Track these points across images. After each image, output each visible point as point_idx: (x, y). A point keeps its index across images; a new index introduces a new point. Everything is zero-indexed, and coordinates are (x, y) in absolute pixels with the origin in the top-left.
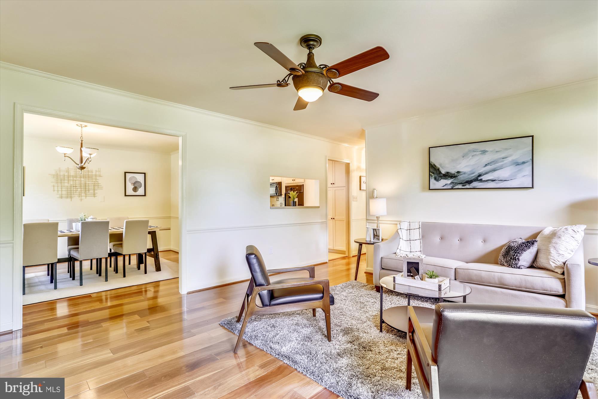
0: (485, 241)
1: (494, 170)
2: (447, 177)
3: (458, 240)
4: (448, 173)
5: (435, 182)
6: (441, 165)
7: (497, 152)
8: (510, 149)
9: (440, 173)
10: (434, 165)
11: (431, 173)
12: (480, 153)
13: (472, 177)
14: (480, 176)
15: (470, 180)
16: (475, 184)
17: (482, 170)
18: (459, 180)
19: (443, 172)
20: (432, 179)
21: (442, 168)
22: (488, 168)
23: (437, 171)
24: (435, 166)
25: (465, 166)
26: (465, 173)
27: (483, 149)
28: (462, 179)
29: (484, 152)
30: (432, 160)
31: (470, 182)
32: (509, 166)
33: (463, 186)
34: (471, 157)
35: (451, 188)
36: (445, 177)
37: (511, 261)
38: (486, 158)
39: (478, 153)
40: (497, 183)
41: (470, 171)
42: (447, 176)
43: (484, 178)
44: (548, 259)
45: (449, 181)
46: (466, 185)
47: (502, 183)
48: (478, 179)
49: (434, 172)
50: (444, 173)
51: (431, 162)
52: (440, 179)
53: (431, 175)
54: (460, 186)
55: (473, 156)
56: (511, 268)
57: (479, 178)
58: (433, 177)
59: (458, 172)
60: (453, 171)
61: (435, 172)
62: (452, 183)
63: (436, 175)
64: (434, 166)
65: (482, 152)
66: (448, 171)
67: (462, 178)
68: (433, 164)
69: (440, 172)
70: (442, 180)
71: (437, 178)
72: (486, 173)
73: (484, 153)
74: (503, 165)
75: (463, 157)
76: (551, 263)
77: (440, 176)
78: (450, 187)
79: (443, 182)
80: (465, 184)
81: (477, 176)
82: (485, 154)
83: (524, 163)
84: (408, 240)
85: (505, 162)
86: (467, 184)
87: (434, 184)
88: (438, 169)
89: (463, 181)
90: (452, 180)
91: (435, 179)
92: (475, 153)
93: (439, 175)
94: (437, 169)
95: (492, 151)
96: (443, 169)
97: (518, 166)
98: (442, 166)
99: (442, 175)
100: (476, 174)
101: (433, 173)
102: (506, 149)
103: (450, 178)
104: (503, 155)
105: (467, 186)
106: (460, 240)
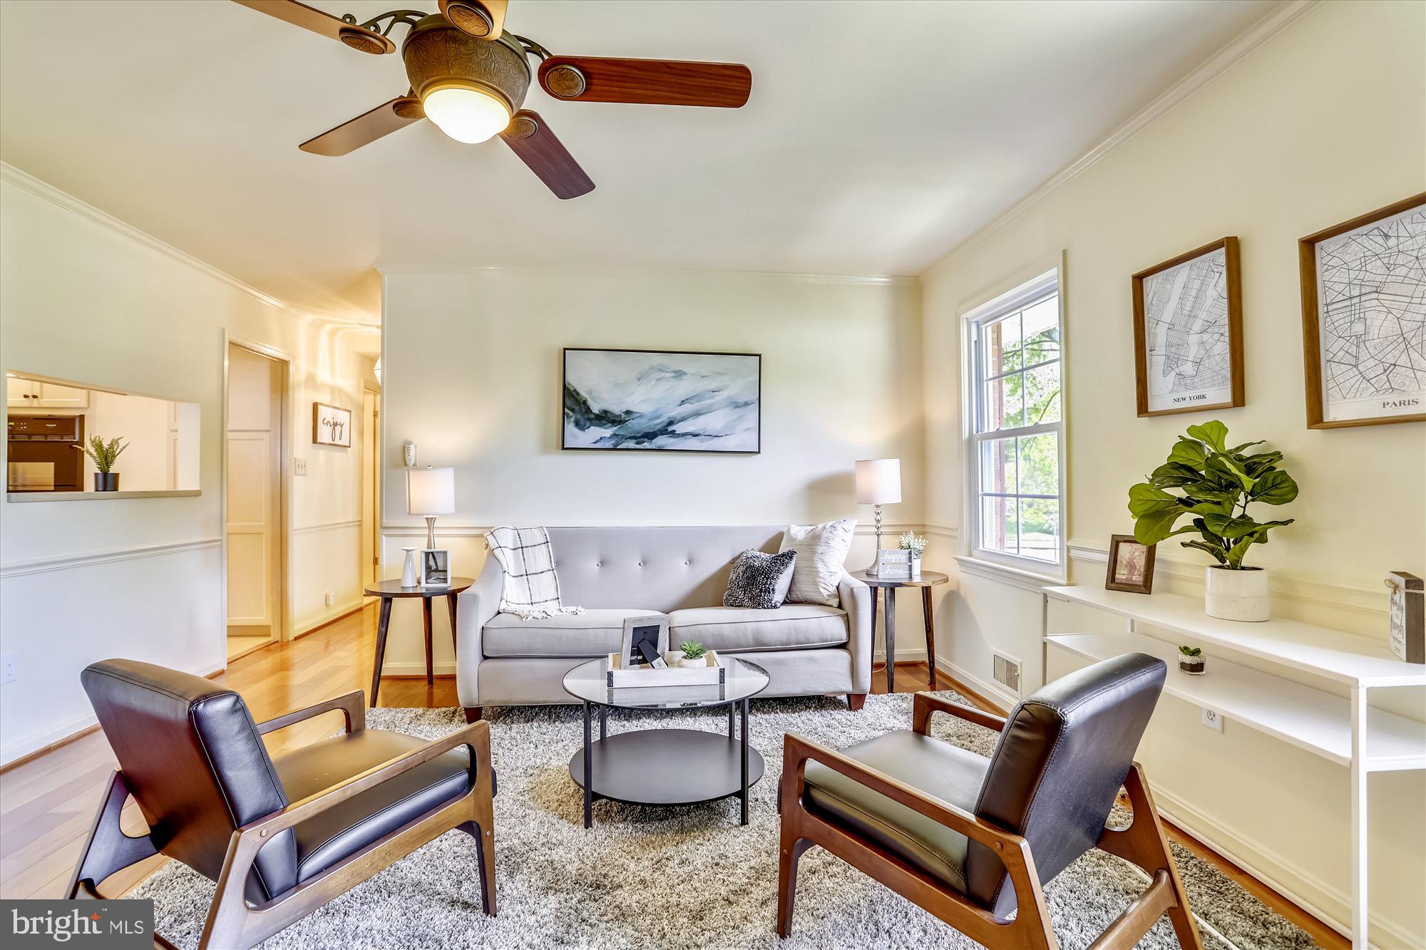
0: (691, 561)
1: (697, 414)
2: (604, 422)
3: (640, 564)
4: (605, 412)
5: (576, 430)
6: (590, 393)
7: (703, 377)
8: (725, 374)
9: (588, 410)
10: (575, 390)
11: (566, 410)
12: (672, 375)
13: (659, 424)
14: (671, 423)
15: (652, 431)
16: (661, 441)
17: (676, 412)
18: (630, 430)
19: (596, 409)
20: (568, 423)
21: (593, 399)
22: (687, 408)
23: (582, 406)
24: (578, 394)
25: (642, 401)
26: (641, 416)
27: (679, 368)
28: (636, 428)
29: (679, 374)
30: (569, 379)
31: (651, 436)
32: (723, 408)
33: (637, 443)
34: (654, 382)
35: (612, 447)
36: (599, 420)
37: (761, 596)
38: (685, 388)
39: (668, 375)
40: (702, 441)
41: (652, 412)
42: (605, 418)
43: (679, 428)
44: (815, 584)
45: (608, 432)
46: (643, 442)
47: (710, 442)
48: (666, 430)
49: (574, 407)
50: (597, 412)
51: (569, 384)
52: (588, 424)
53: (568, 415)
54: (632, 444)
55: (658, 380)
56: (762, 610)
57: (670, 429)
58: (573, 419)
59: (628, 412)
60: (617, 409)
61: (577, 408)
62: (614, 435)
63: (579, 416)
64: (575, 394)
65: (676, 374)
66: (606, 407)
67: (635, 425)
68: (572, 389)
69: (589, 408)
70: (592, 428)
71: (582, 422)
72: (683, 419)
73: (678, 376)
74: (712, 404)
75: (639, 380)
76: (822, 590)
77: (589, 419)
78: (609, 444)
79: (595, 433)
80: (642, 439)
81: (665, 424)
82: (681, 379)
83: (746, 404)
84: (522, 576)
85: (717, 399)
86: (646, 439)
87: (574, 436)
88: (585, 402)
89: (638, 433)
90: (615, 428)
91: (577, 424)
92: (663, 374)
93: (586, 416)
94: (581, 401)
95: (694, 375)
96: (596, 402)
97: (737, 410)
98: (593, 394)
99: (593, 416)
100: (664, 419)
101: (573, 410)
102: (719, 374)
103: (610, 425)
104: (713, 385)
105: (647, 445)
106: (642, 564)
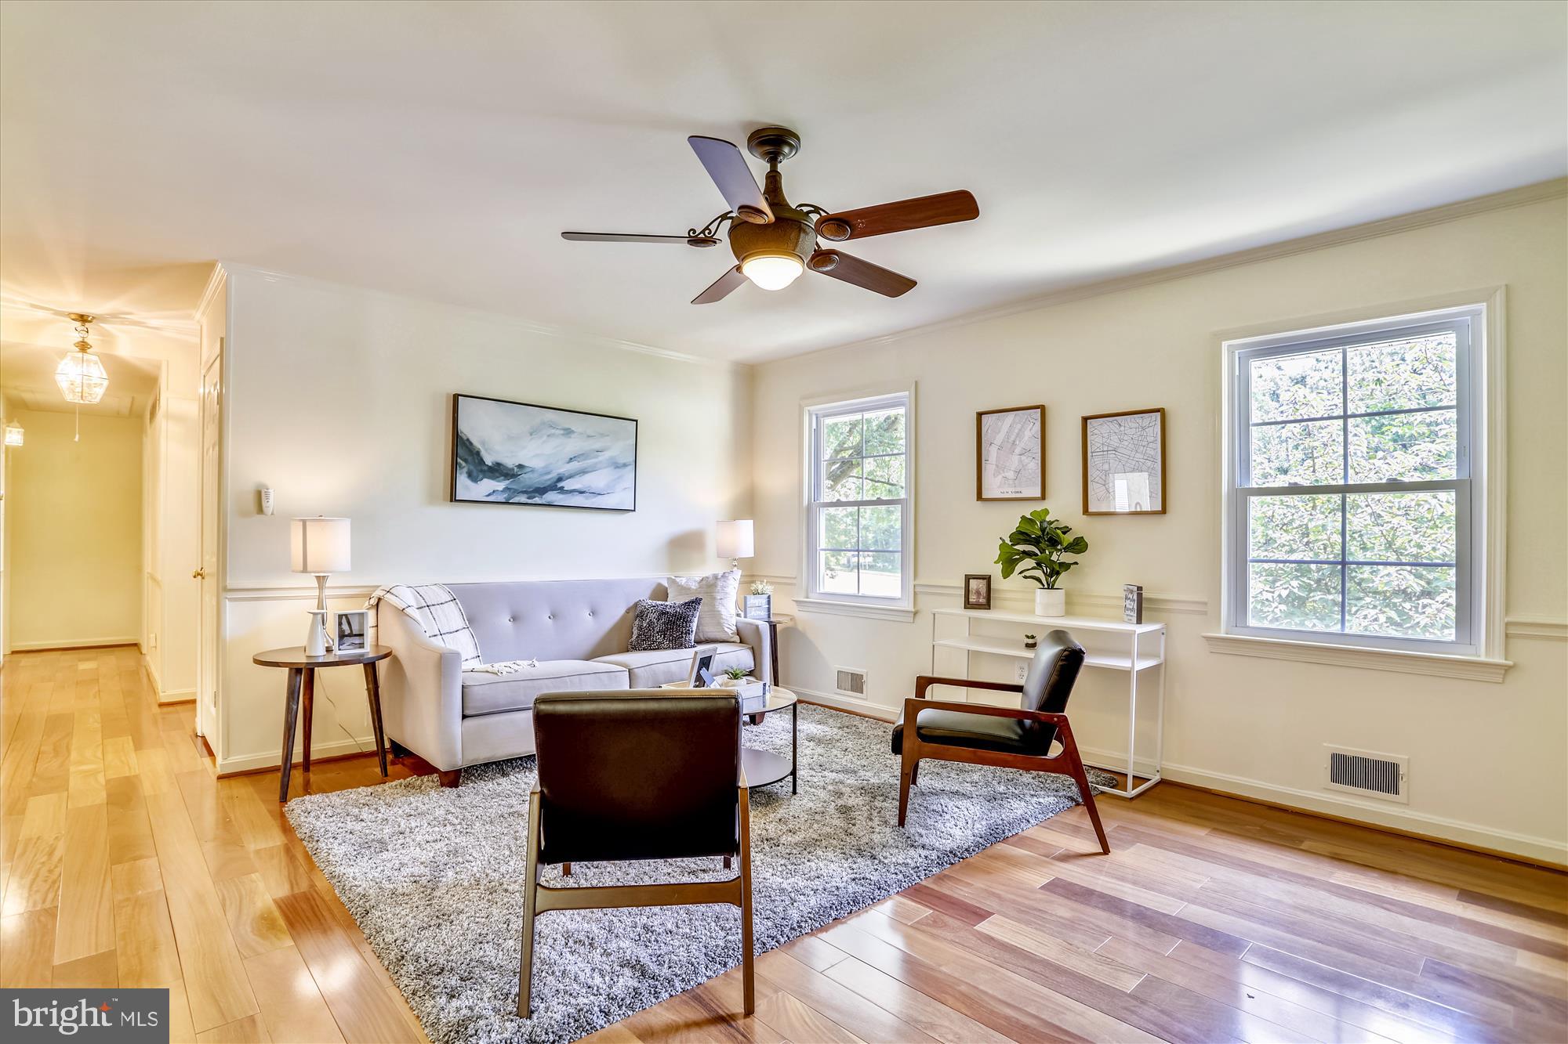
0: (593, 613)
1: (583, 472)
2: (497, 475)
3: (549, 617)
4: (498, 464)
5: (469, 482)
6: (483, 443)
7: (589, 436)
8: (608, 436)
9: (482, 462)
10: (468, 440)
11: (459, 460)
12: (562, 432)
13: (549, 479)
14: (560, 479)
15: (542, 487)
16: (552, 497)
17: (564, 469)
18: (522, 485)
19: (489, 460)
20: (461, 474)
21: (486, 450)
22: (575, 466)
23: (475, 456)
24: (471, 444)
25: (534, 456)
26: (533, 471)
27: (567, 426)
28: (528, 482)
29: (568, 432)
30: (463, 427)
31: (542, 491)
32: (605, 468)
33: (529, 498)
34: (545, 438)
35: (504, 501)
36: (492, 473)
38: (573, 446)
39: (558, 432)
40: (587, 498)
41: (543, 468)
42: (497, 471)
43: (567, 485)
44: (720, 625)
45: (500, 485)
46: (535, 497)
47: (594, 500)
48: (555, 486)
49: (467, 457)
50: (490, 464)
51: (461, 432)
52: (481, 476)
53: (460, 464)
54: (523, 499)
55: (549, 436)
57: (560, 485)
58: (465, 470)
59: (520, 466)
60: (510, 462)
61: (470, 459)
62: (507, 489)
63: (472, 467)
64: (468, 443)
65: (565, 432)
66: (499, 460)
67: (528, 479)
68: (465, 438)
69: (482, 460)
70: (485, 480)
71: (475, 473)
72: (570, 477)
73: (568, 434)
74: (596, 463)
75: (531, 435)
77: (482, 471)
78: (501, 498)
79: (488, 486)
80: (533, 494)
81: (555, 480)
82: (570, 437)
83: (625, 465)
84: (435, 636)
85: (600, 459)
86: (537, 495)
87: (467, 488)
88: (478, 453)
89: (530, 487)
90: (508, 482)
91: (470, 475)
92: (553, 431)
93: (479, 468)
94: (474, 452)
95: (582, 434)
96: (489, 454)
97: (617, 470)
98: (486, 446)
99: (486, 468)
100: (554, 475)
101: (465, 461)
102: (602, 435)
103: (502, 478)
104: (597, 445)
105: (537, 500)
106: (552, 617)
